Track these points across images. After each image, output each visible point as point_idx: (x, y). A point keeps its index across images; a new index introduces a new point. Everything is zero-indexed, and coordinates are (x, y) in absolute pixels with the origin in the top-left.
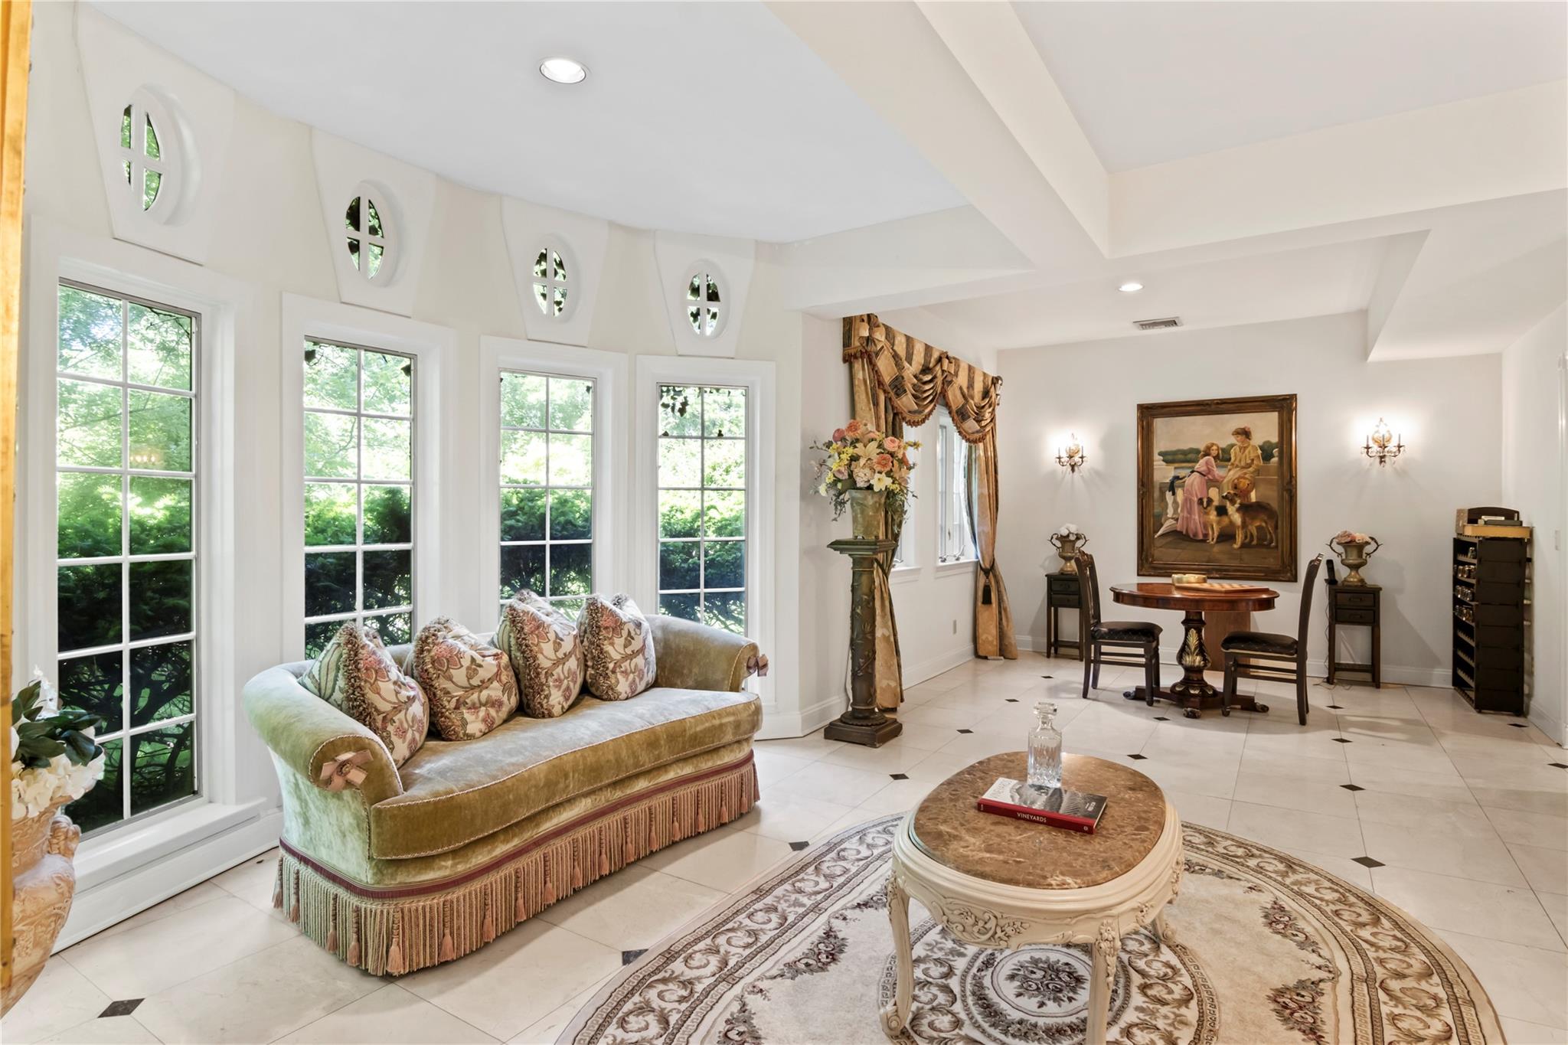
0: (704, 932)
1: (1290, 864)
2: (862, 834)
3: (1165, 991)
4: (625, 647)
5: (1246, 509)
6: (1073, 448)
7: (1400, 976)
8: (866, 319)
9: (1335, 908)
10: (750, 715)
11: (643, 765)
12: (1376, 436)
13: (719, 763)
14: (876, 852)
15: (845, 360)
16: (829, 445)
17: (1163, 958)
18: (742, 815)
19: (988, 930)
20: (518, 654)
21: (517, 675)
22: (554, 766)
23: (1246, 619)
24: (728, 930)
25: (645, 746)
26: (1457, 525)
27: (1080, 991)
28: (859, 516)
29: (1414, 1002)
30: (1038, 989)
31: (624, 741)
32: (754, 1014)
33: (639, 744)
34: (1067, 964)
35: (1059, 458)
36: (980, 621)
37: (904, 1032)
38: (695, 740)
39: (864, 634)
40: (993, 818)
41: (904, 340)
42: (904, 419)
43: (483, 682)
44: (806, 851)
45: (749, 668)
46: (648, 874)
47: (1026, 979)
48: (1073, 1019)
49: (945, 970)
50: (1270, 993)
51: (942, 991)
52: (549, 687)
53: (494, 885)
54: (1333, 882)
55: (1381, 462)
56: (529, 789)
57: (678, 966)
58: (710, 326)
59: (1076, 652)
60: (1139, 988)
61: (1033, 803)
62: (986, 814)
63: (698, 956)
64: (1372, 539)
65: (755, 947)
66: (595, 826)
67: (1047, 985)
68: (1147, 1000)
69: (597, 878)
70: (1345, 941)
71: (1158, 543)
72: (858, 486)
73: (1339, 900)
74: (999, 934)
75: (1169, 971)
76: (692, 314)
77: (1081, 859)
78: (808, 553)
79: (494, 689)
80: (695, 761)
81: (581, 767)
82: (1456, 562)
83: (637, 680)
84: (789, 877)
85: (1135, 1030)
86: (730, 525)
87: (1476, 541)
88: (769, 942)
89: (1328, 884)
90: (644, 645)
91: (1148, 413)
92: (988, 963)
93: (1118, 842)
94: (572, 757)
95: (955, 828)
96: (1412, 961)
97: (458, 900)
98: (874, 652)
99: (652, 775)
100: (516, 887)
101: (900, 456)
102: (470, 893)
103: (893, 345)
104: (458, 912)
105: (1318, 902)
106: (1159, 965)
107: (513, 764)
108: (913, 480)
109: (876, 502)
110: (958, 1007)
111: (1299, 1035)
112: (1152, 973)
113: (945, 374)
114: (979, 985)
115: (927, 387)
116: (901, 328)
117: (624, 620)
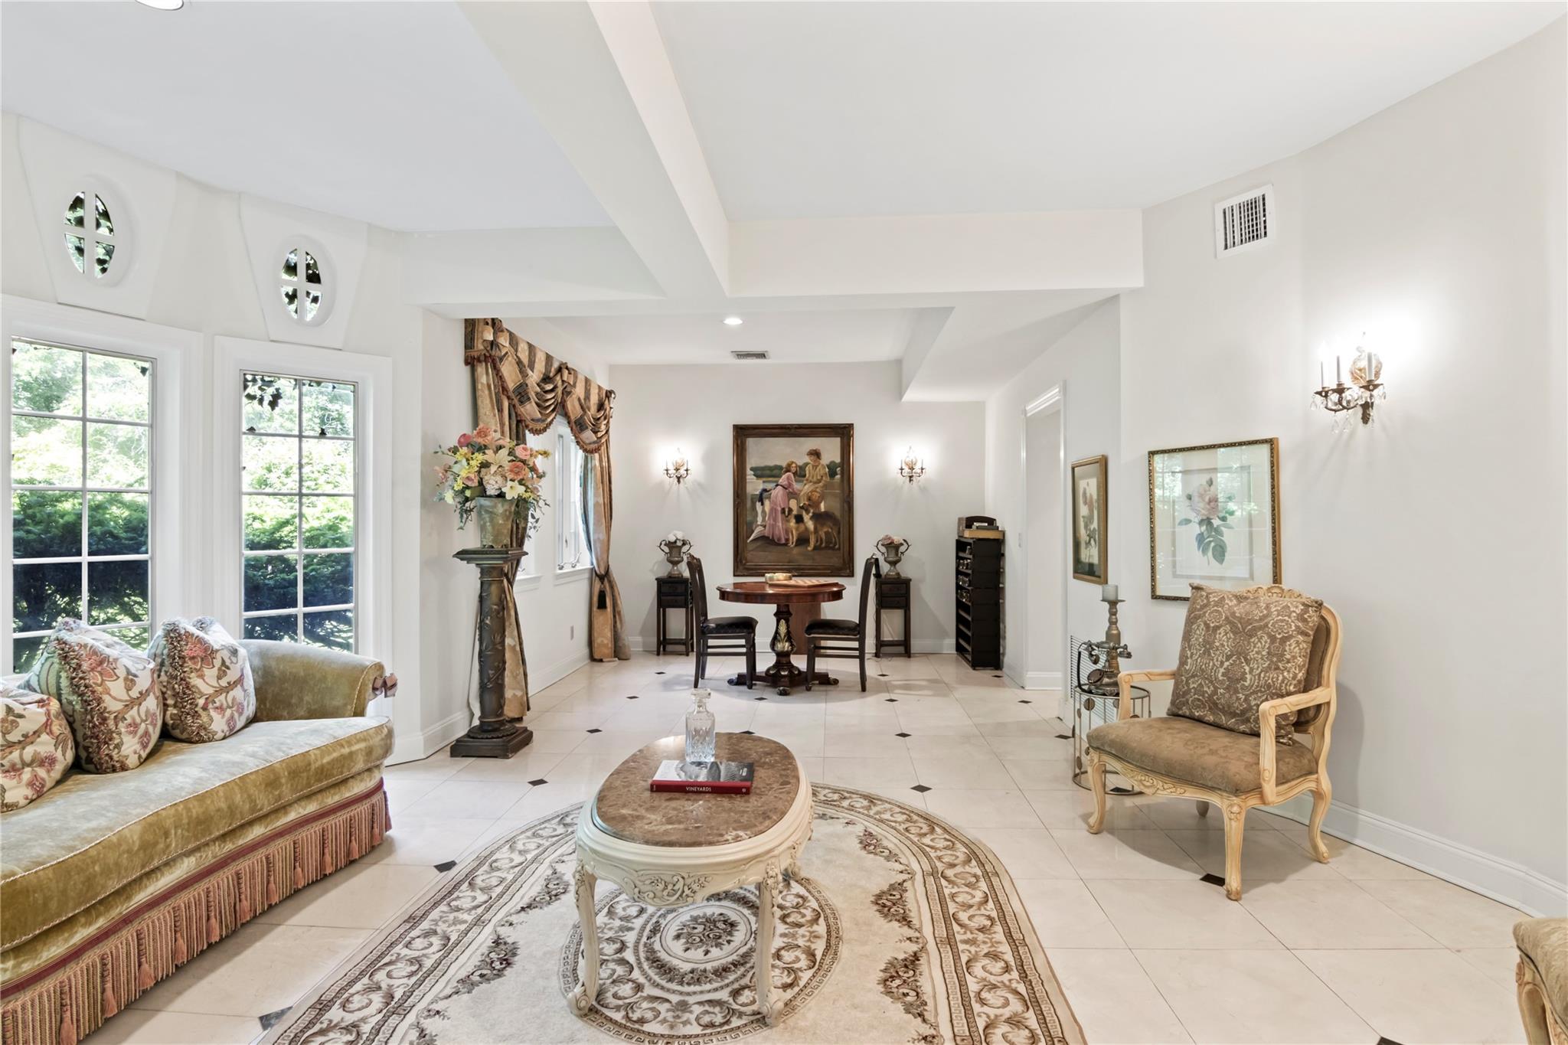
0: (358, 973)
1: (871, 800)
2: (511, 843)
3: (800, 916)
4: (219, 678)
5: (818, 517)
6: (679, 461)
7: (952, 866)
8: (490, 322)
9: (905, 826)
10: (382, 739)
11: (261, 809)
12: (907, 460)
13: (347, 795)
14: (529, 857)
15: (467, 363)
16: (455, 450)
17: (794, 891)
18: (373, 848)
19: (675, 892)
20: (74, 698)
21: (71, 724)
22: (151, 825)
23: (818, 610)
24: (386, 964)
25: (263, 786)
26: (959, 529)
27: (736, 933)
28: (488, 524)
29: (963, 882)
30: (701, 940)
31: (238, 785)
32: (436, 1035)
33: (255, 786)
34: (721, 914)
35: (667, 470)
36: (596, 626)
37: (592, 1009)
38: (322, 773)
39: (494, 644)
40: (666, 795)
41: (526, 347)
42: (527, 426)
43: (25, 736)
44: (454, 871)
45: (375, 689)
46: (273, 929)
47: (690, 935)
48: (734, 957)
49: (618, 945)
50: (873, 899)
51: (619, 964)
52: (119, 734)
53: (73, 979)
54: (901, 808)
55: (910, 480)
56: (120, 855)
57: (335, 1014)
58: (311, 310)
59: (682, 648)
60: (780, 919)
61: (697, 777)
62: (659, 794)
63: (356, 998)
64: (905, 540)
65: (421, 973)
66: (202, 886)
67: (708, 935)
68: (787, 926)
69: (205, 947)
70: (915, 849)
71: (750, 547)
72: (488, 493)
73: (907, 820)
74: (687, 892)
75: (800, 900)
76: (287, 295)
77: (746, 815)
78: (429, 564)
79: (42, 743)
80: (319, 796)
81: (185, 821)
82: (958, 558)
83: (236, 715)
84: (443, 898)
85: (783, 952)
86: (323, 535)
87: (971, 541)
88: (435, 965)
89: (898, 810)
90: (242, 675)
91: (742, 433)
92: (655, 931)
93: (770, 796)
94: (173, 811)
95: (636, 810)
96: (958, 854)
97: (24, 1008)
98: (504, 663)
99: (269, 819)
100: (103, 976)
101: (531, 465)
102: (40, 996)
103: (516, 351)
104: (24, 1022)
105: (893, 824)
106: (792, 897)
107: (94, 830)
108: (544, 488)
109: (506, 511)
110: (636, 974)
111: (896, 924)
112: (788, 904)
113: (566, 384)
114: (651, 951)
115: (549, 396)
116: (524, 335)
117: (216, 647)
